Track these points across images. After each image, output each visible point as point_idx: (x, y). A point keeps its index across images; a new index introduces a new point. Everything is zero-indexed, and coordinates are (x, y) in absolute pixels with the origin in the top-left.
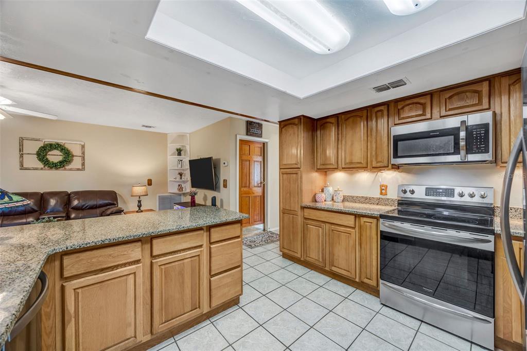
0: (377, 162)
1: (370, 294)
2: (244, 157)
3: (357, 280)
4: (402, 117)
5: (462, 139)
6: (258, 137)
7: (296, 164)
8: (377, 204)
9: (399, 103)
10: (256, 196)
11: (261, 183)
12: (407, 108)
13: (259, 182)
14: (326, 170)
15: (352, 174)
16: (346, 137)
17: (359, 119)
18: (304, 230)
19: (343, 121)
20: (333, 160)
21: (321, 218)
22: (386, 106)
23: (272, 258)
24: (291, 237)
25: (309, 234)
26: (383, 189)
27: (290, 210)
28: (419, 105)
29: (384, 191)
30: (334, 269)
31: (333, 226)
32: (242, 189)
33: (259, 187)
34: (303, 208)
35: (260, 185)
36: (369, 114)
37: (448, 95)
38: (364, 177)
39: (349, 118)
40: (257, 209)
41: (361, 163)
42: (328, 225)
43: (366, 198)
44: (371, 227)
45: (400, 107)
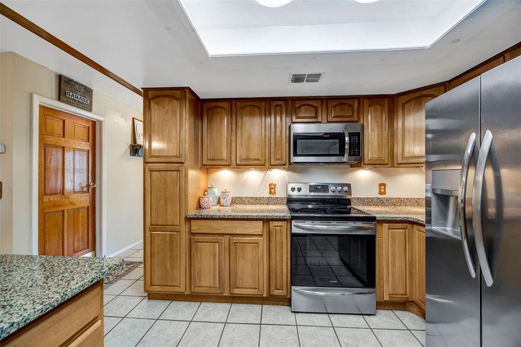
0: (276, 160)
1: (277, 305)
2: (51, 140)
3: (265, 295)
4: (299, 116)
5: (347, 143)
6: (84, 108)
7: (177, 157)
8: (267, 204)
9: (297, 102)
10: (78, 210)
11: (88, 186)
12: (303, 108)
13: (85, 184)
14: (209, 167)
15: (240, 172)
16: (242, 128)
17: (257, 110)
18: (190, 251)
19: (238, 109)
20: (225, 155)
21: (219, 230)
22: (285, 102)
23: (130, 308)
24: (168, 266)
25: (199, 255)
26: (272, 188)
27: (167, 225)
28: (313, 108)
29: (273, 190)
30: (237, 291)
31: (235, 238)
32: (46, 199)
33: (83, 192)
34: (189, 220)
35: (85, 189)
36: (267, 107)
37: (334, 104)
38: (253, 176)
39: (245, 106)
40: (81, 229)
41: (258, 160)
42: (227, 237)
43: (256, 199)
44: (281, 232)
45: (297, 106)
